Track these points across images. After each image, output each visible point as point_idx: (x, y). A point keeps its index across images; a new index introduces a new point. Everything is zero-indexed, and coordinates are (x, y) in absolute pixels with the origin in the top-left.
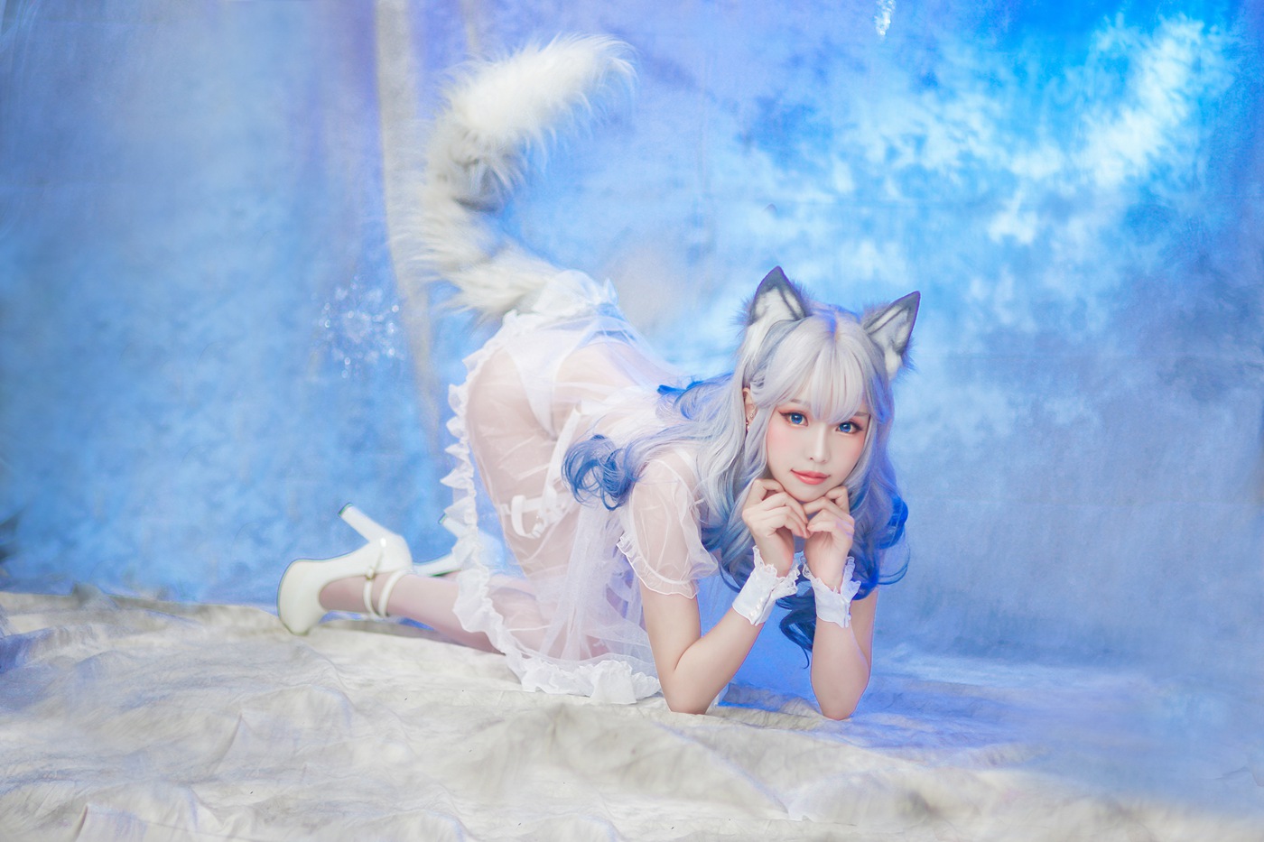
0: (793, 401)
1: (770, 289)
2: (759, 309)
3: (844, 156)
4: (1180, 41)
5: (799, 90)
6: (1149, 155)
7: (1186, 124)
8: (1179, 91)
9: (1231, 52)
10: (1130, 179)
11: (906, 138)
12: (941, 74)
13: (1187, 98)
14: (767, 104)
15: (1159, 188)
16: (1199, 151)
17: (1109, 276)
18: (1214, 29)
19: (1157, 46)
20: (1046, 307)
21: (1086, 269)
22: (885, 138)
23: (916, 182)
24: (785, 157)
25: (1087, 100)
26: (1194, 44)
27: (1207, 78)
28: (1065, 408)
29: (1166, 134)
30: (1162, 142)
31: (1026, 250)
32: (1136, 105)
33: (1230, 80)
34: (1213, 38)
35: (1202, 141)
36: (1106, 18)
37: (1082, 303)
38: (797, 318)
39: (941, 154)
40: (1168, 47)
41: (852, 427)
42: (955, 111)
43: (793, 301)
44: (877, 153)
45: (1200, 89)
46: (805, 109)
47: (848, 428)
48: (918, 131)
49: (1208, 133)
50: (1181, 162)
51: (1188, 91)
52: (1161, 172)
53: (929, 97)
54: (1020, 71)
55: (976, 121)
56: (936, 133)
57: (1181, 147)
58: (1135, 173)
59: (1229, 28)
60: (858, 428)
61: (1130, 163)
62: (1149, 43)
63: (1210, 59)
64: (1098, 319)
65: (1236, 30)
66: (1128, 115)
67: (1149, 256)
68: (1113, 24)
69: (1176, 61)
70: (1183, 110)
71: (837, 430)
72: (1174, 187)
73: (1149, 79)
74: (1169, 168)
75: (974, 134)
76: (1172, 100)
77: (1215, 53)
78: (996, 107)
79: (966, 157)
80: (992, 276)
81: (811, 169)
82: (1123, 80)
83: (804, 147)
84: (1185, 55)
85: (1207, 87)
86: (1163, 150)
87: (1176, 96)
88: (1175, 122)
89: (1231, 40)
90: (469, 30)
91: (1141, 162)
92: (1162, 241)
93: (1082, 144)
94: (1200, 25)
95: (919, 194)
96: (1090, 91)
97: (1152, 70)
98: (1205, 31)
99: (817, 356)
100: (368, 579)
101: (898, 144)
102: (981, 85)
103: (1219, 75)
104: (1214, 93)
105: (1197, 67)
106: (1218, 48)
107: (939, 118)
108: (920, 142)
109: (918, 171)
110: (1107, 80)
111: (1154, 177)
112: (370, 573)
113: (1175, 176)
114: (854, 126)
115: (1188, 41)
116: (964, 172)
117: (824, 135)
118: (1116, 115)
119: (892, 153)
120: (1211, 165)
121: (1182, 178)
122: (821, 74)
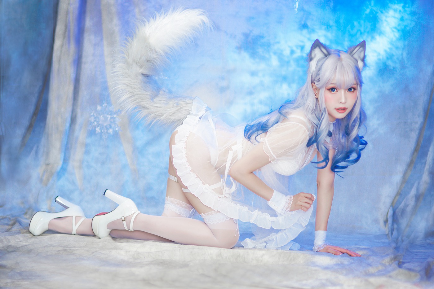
0: (331, 84)
1: (315, 48)
2: (313, 55)
3: (275, 53)
4: (395, 10)
5: (258, 30)
6: (386, 51)
7: (399, 39)
8: (396, 28)
9: (413, 14)
10: (379, 59)
11: (297, 47)
12: (309, 23)
13: (399, 30)
14: (246, 35)
15: (390, 63)
16: (403, 49)
17: (373, 94)
18: (407, 6)
19: (387, 12)
22: (289, 47)
23: (302, 62)
24: (254, 54)
25: (361, 33)
26: (400, 11)
27: (405, 23)
29: (391, 43)
30: (390, 46)
32: (381, 33)
33: (414, 24)
34: (407, 9)
35: (405, 46)
36: (367, 2)
38: (326, 56)
40: (391, 13)
41: (352, 89)
42: (314, 36)
43: (324, 51)
44: (287, 52)
45: (403, 27)
46: (261, 37)
47: (351, 90)
48: (301, 44)
49: (406, 43)
50: (397, 53)
51: (399, 28)
52: (390, 57)
53: (305, 32)
54: (337, 22)
56: (308, 45)
57: (397, 48)
58: (381, 57)
59: (412, 5)
60: (355, 89)
61: (379, 54)
62: (384, 11)
63: (406, 16)
65: (415, 6)
66: (377, 37)
67: (387, 86)
68: (370, 5)
69: (394, 17)
70: (397, 35)
71: (348, 91)
72: (395, 62)
73: (385, 24)
74: (393, 55)
76: (393, 31)
77: (408, 14)
78: (329, 34)
81: (263, 58)
82: (375, 25)
83: (260, 50)
84: (398, 15)
85: (406, 26)
86: (390, 49)
87: (395, 30)
88: (394, 39)
89: (413, 10)
90: (137, 10)
91: (383, 53)
92: (391, 81)
94: (402, 5)
95: (303, 66)
96: (362, 30)
97: (386, 21)
98: (404, 7)
99: (337, 66)
100: (123, 220)
101: (295, 49)
102: (324, 27)
103: (410, 22)
104: (408, 28)
105: (402, 19)
106: (409, 12)
107: (310, 39)
108: (302, 48)
109: (302, 58)
110: (369, 25)
111: (388, 58)
112: (123, 218)
113: (395, 58)
114: (278, 42)
115: (398, 10)
117: (268, 46)
118: (373, 38)
119: (292, 52)
120: (408, 54)
121: (398, 59)
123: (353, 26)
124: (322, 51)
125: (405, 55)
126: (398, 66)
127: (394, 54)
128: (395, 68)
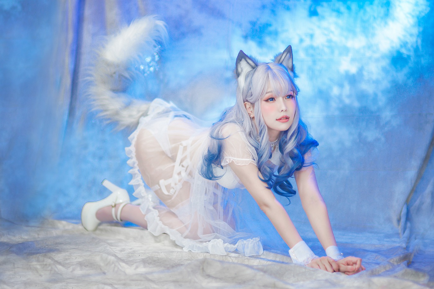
1: (241, 60)
2: (239, 70)
5: (265, 18)
6: (399, 38)
7: (413, 26)
8: (410, 14)
10: (392, 47)
11: (306, 35)
12: (319, 10)
13: (413, 16)
14: (253, 24)
15: (404, 51)
16: (418, 36)
17: (386, 84)
20: (362, 96)
21: (377, 82)
22: (299, 35)
23: (311, 51)
24: (261, 44)
25: (375, 18)
27: (420, 9)
28: (371, 135)
29: (405, 30)
30: (404, 33)
31: (354, 76)
32: (394, 19)
33: (429, 9)
35: (419, 32)
37: (376, 95)
38: (253, 68)
39: (320, 40)
42: (324, 24)
43: (250, 62)
44: (296, 41)
45: (418, 13)
46: (268, 25)
48: (311, 32)
49: (421, 29)
50: (411, 41)
51: (413, 14)
52: (404, 44)
53: (314, 19)
54: (349, 8)
55: (333, 28)
56: (318, 33)
57: (411, 35)
60: (292, 96)
61: (392, 42)
64: (382, 100)
66: (390, 23)
67: (401, 76)
69: (408, 2)
70: (412, 21)
71: (286, 99)
72: (409, 50)
73: (398, 9)
75: (332, 32)
76: (407, 17)
78: (340, 22)
79: (330, 41)
80: (341, 86)
82: (388, 10)
83: (268, 39)
85: (420, 12)
86: (404, 36)
88: (409, 26)
92: (406, 70)
93: (373, 35)
95: (312, 56)
96: (376, 15)
97: (399, 6)
100: (113, 207)
101: (304, 37)
102: (334, 14)
103: (424, 7)
104: (423, 14)
105: (417, 4)
107: (319, 27)
108: (312, 36)
109: (312, 47)
110: (382, 11)
111: (401, 46)
112: (113, 204)
113: (409, 46)
114: (287, 31)
116: (329, 47)
117: (276, 34)
118: (386, 23)
119: (301, 41)
120: (423, 41)
121: (412, 46)
122: (273, 12)
123: (365, 11)
124: (248, 63)
125: (420, 42)
126: (412, 54)
127: (408, 41)
128: (409, 57)
